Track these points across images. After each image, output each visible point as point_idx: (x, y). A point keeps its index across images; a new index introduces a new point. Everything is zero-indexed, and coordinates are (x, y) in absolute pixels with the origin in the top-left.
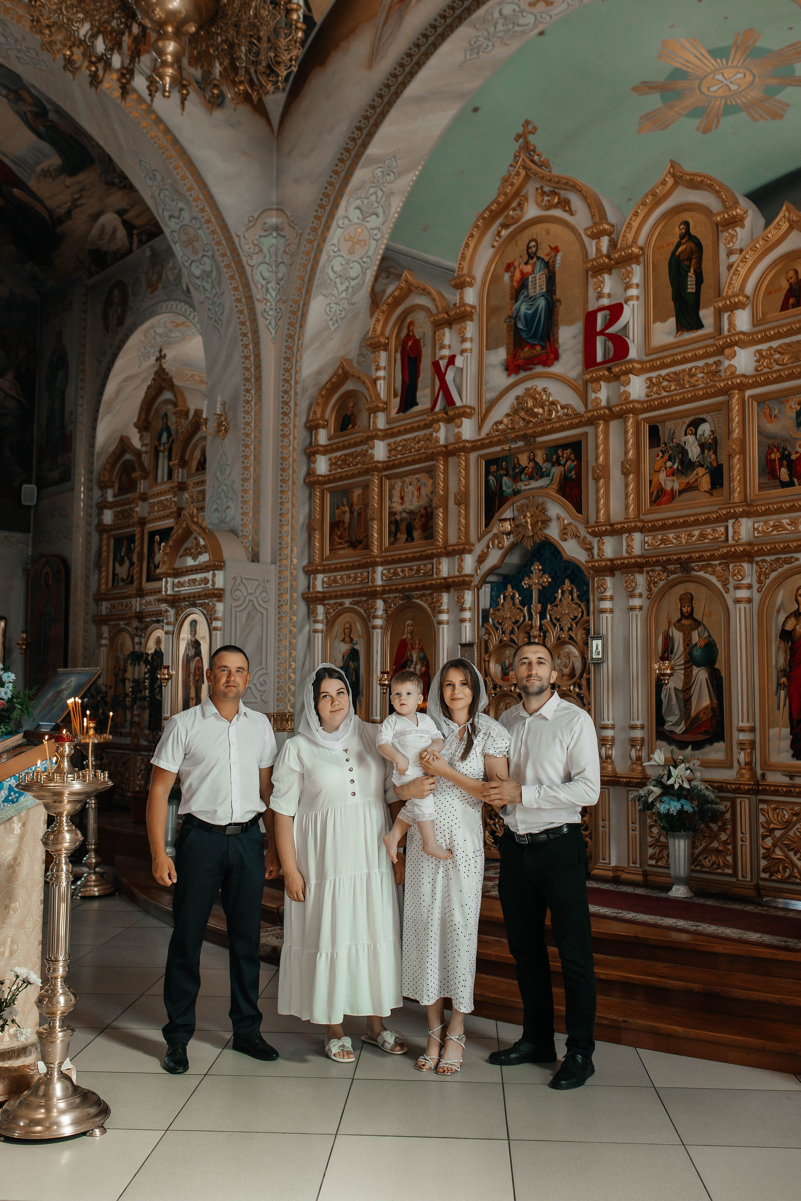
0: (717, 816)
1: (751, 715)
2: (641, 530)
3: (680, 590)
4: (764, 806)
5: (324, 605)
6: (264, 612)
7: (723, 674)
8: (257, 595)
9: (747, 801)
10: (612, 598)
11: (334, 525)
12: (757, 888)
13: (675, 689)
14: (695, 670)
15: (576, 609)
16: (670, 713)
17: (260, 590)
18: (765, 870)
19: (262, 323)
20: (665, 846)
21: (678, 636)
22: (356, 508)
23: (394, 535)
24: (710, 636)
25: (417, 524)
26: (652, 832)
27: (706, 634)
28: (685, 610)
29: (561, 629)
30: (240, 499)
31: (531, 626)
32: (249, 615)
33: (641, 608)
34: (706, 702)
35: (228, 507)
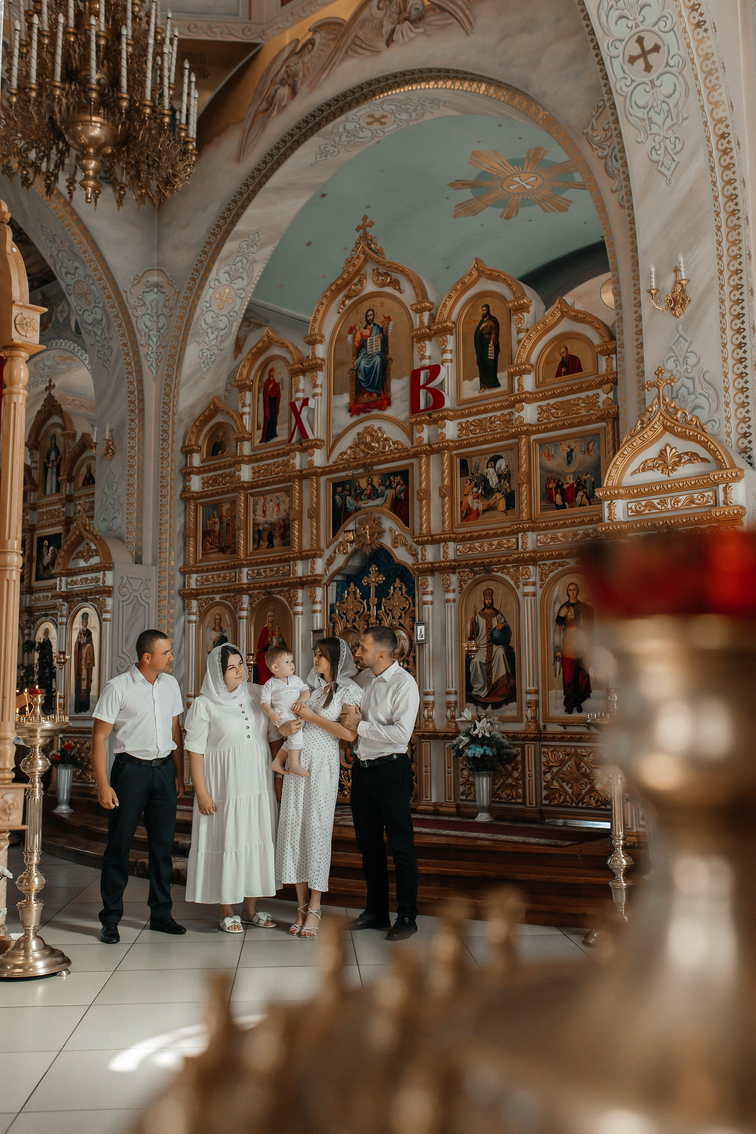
0: (510, 759)
1: (535, 682)
2: (454, 540)
3: (483, 586)
4: (545, 750)
5: (198, 600)
6: (147, 606)
7: (515, 651)
8: (140, 591)
9: (533, 746)
10: (432, 593)
11: (206, 533)
12: (541, 812)
13: (480, 662)
14: (495, 648)
15: (404, 602)
16: (476, 681)
17: (143, 587)
18: (546, 798)
19: (145, 364)
20: (473, 784)
21: (482, 622)
22: (225, 520)
23: (257, 542)
24: (505, 621)
25: (277, 534)
26: (463, 774)
27: (503, 620)
28: (487, 602)
29: (393, 618)
30: (126, 511)
31: (370, 616)
32: (134, 608)
33: (454, 601)
34: (503, 672)
35: (115, 518)
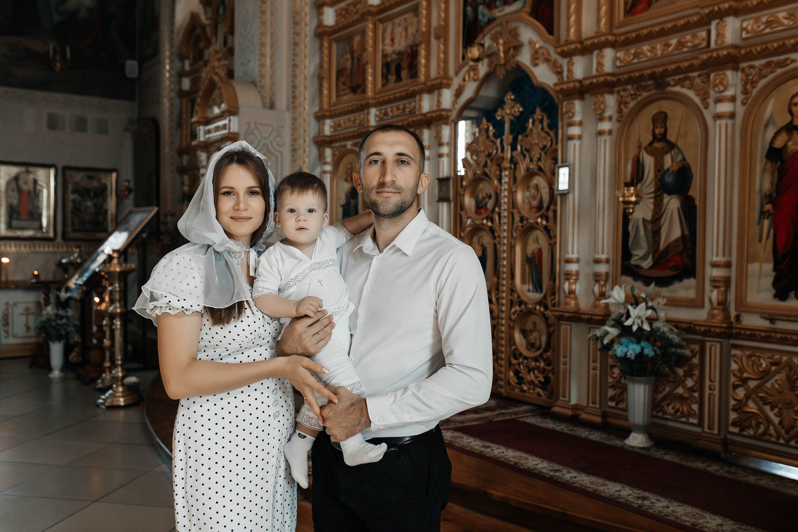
0: (682, 361)
1: (727, 250)
2: (614, 45)
3: (652, 110)
4: (737, 352)
5: (332, 148)
6: (279, 155)
7: (697, 202)
8: (271, 139)
9: (718, 346)
10: (581, 124)
11: (340, 72)
12: (725, 443)
13: (644, 220)
14: (666, 198)
15: (545, 138)
16: (637, 244)
17: (274, 134)
18: (734, 424)
20: (625, 389)
21: (649, 161)
22: (356, 55)
23: (385, 77)
24: (684, 159)
25: (405, 64)
26: (613, 373)
27: (680, 158)
28: (657, 131)
29: (531, 160)
31: (503, 159)
33: (610, 132)
34: (677, 233)
35: (249, 61)
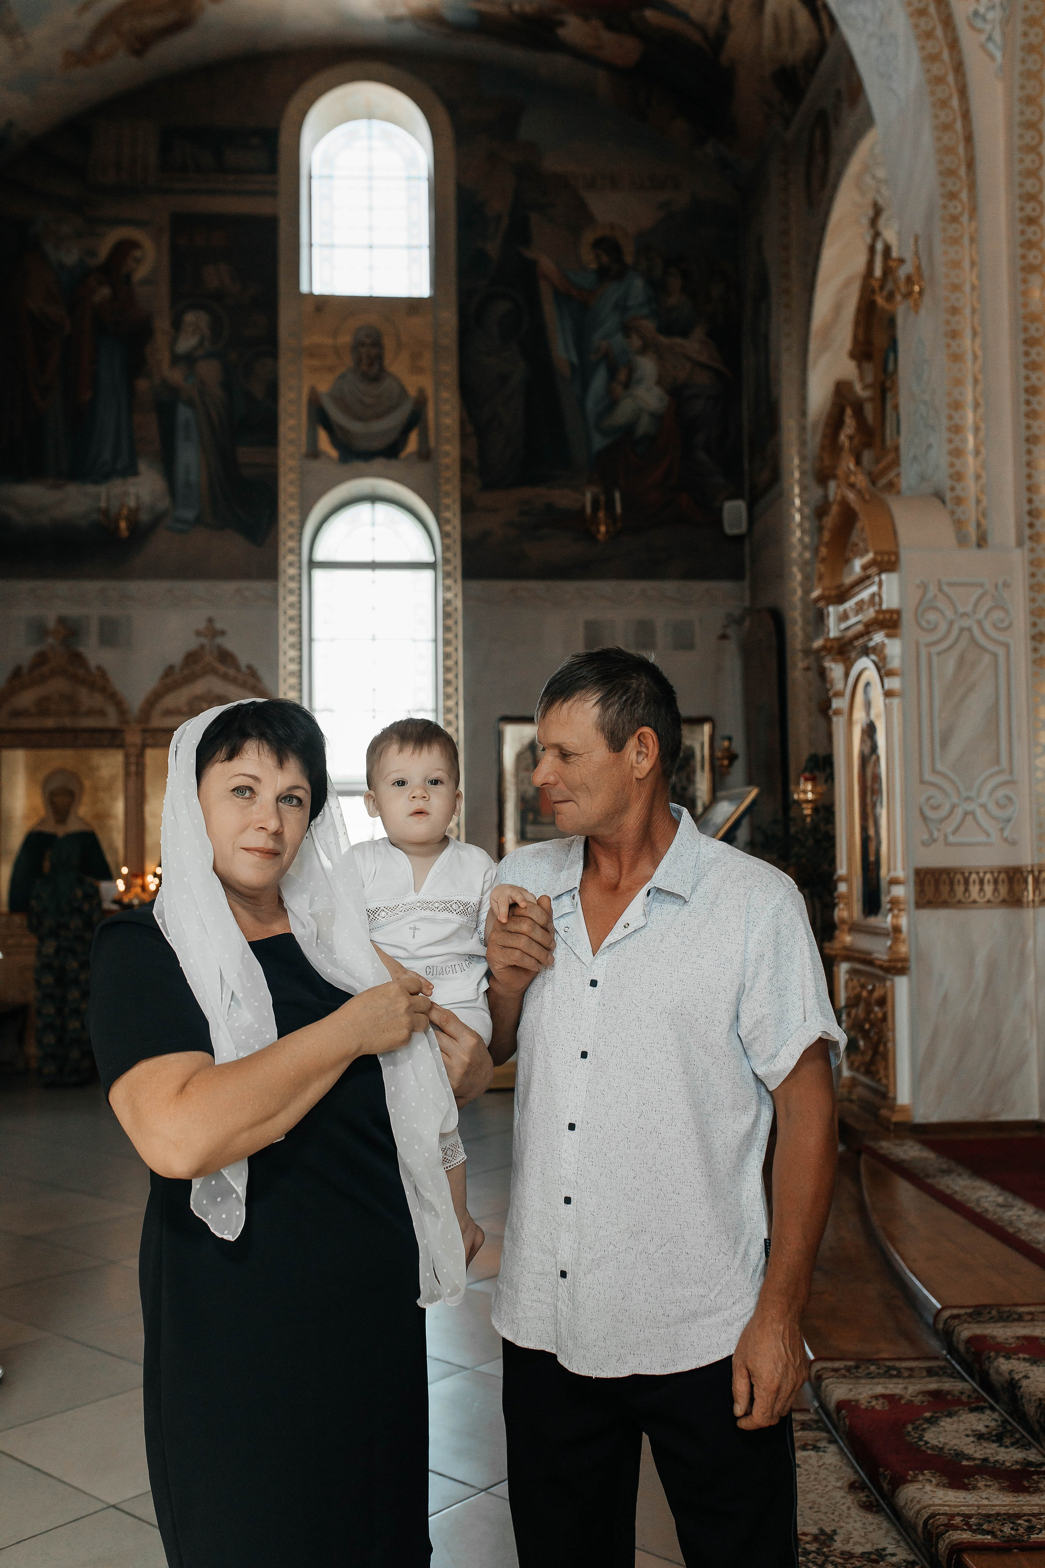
8: (981, 614)
17: (987, 604)
19: (969, 40)
30: (945, 423)
32: (962, 659)
